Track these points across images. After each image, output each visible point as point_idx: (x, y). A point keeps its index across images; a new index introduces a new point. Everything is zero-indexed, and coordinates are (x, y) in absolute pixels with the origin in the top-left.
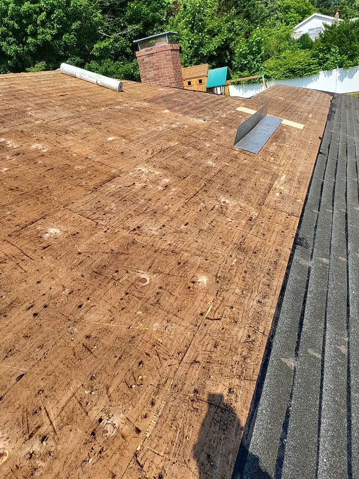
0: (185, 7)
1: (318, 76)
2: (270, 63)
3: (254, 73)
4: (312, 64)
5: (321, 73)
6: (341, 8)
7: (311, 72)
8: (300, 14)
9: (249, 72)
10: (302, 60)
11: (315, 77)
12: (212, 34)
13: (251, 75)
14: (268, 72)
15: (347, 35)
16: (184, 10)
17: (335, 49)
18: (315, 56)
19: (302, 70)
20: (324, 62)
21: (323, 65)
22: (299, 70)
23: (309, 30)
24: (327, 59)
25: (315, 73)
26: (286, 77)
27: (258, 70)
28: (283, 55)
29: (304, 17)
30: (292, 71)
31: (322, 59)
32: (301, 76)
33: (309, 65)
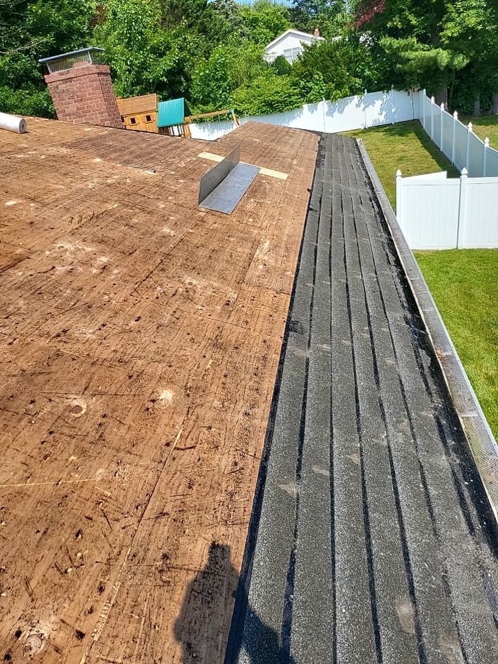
0: (115, 14)
1: (301, 112)
2: (241, 93)
3: (220, 106)
4: (293, 95)
5: (305, 106)
6: (321, 24)
7: (292, 105)
8: (271, 30)
9: (214, 106)
10: (279, 89)
11: (297, 112)
12: (159, 52)
13: (217, 110)
14: (239, 105)
15: (331, 58)
16: (114, 18)
17: (318, 76)
18: (295, 84)
19: (281, 102)
20: (307, 93)
21: (306, 96)
22: (278, 102)
23: (285, 51)
24: (311, 88)
25: (298, 107)
26: (262, 112)
27: (225, 103)
28: (255, 83)
29: (276, 34)
30: (270, 105)
31: (304, 88)
32: (281, 111)
33: (290, 96)
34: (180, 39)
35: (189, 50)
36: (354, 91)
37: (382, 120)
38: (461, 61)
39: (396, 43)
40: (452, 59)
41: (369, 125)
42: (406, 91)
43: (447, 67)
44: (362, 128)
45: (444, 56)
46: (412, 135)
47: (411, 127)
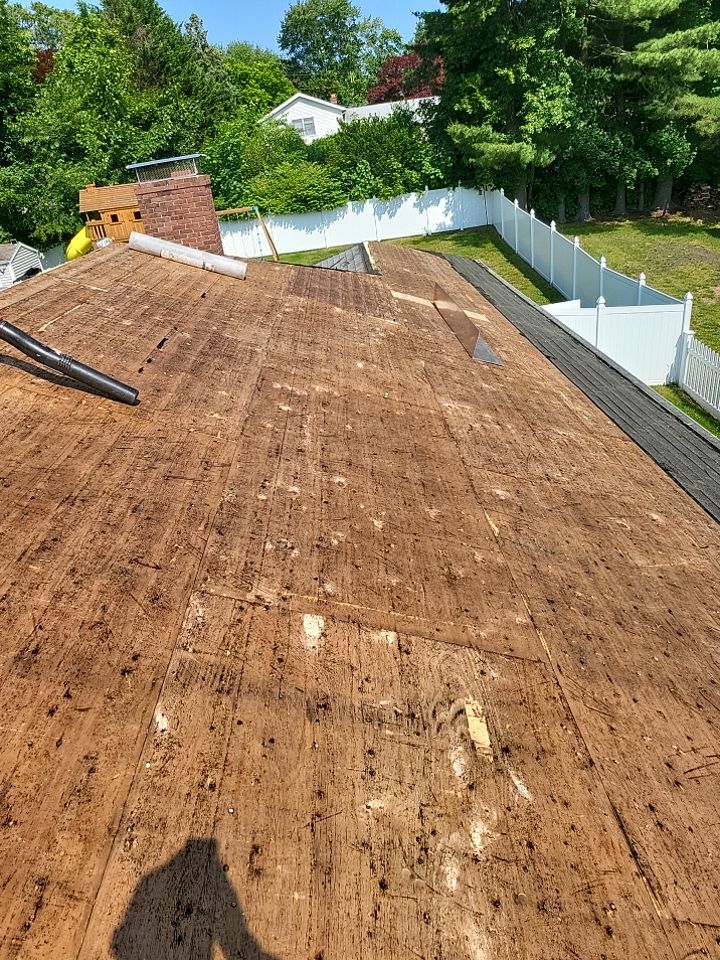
0: (71, 65)
1: (345, 211)
2: (260, 183)
3: (234, 201)
4: (334, 190)
5: (349, 204)
7: (333, 203)
8: (267, 91)
9: (226, 200)
10: (314, 182)
11: (339, 212)
12: (145, 123)
13: (230, 205)
14: (260, 200)
15: (380, 143)
16: (71, 72)
17: (363, 165)
18: (335, 175)
19: (318, 199)
20: (351, 187)
21: (351, 191)
22: (315, 198)
23: (294, 122)
24: (354, 181)
25: (340, 205)
26: (292, 210)
27: (240, 195)
28: (279, 170)
30: (304, 201)
31: (346, 181)
32: (317, 210)
33: (329, 191)
34: (171, 106)
35: (184, 122)
36: (409, 187)
37: (448, 223)
38: (547, 158)
39: (470, 131)
40: (537, 157)
41: (433, 229)
42: (477, 188)
43: (529, 165)
44: (424, 233)
45: (528, 152)
46: (490, 246)
47: (484, 235)
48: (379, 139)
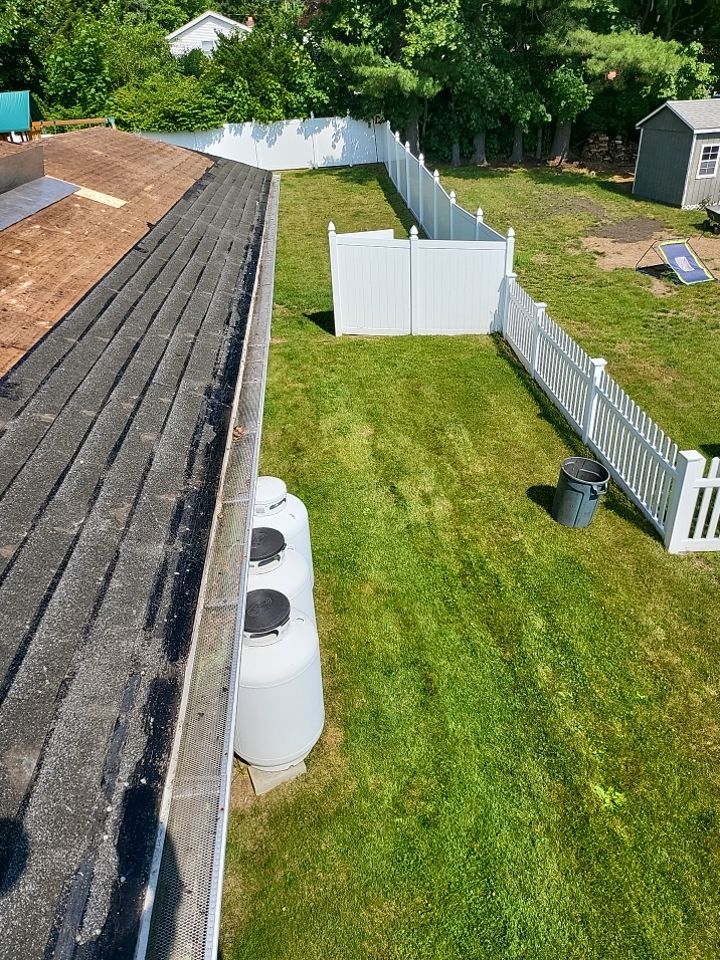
1: (221, 134)
2: (124, 95)
3: (94, 111)
4: (208, 108)
5: (226, 126)
6: (260, 11)
7: (206, 122)
9: (84, 110)
10: (186, 97)
11: (214, 133)
13: (88, 116)
14: (124, 114)
18: (210, 92)
19: (189, 116)
20: (228, 107)
21: (226, 111)
22: (184, 115)
23: (204, 43)
24: (232, 101)
25: (216, 126)
26: (160, 128)
27: (101, 107)
28: (149, 82)
29: (192, 17)
30: (171, 117)
31: (221, 99)
32: (190, 130)
33: (201, 108)
35: (37, 17)
36: (290, 112)
37: (337, 156)
38: (431, 88)
39: (346, 50)
40: (420, 86)
41: (320, 163)
42: (367, 120)
43: (412, 92)
44: (311, 167)
45: (409, 80)
46: (375, 183)
47: (373, 173)
48: (256, 53)
